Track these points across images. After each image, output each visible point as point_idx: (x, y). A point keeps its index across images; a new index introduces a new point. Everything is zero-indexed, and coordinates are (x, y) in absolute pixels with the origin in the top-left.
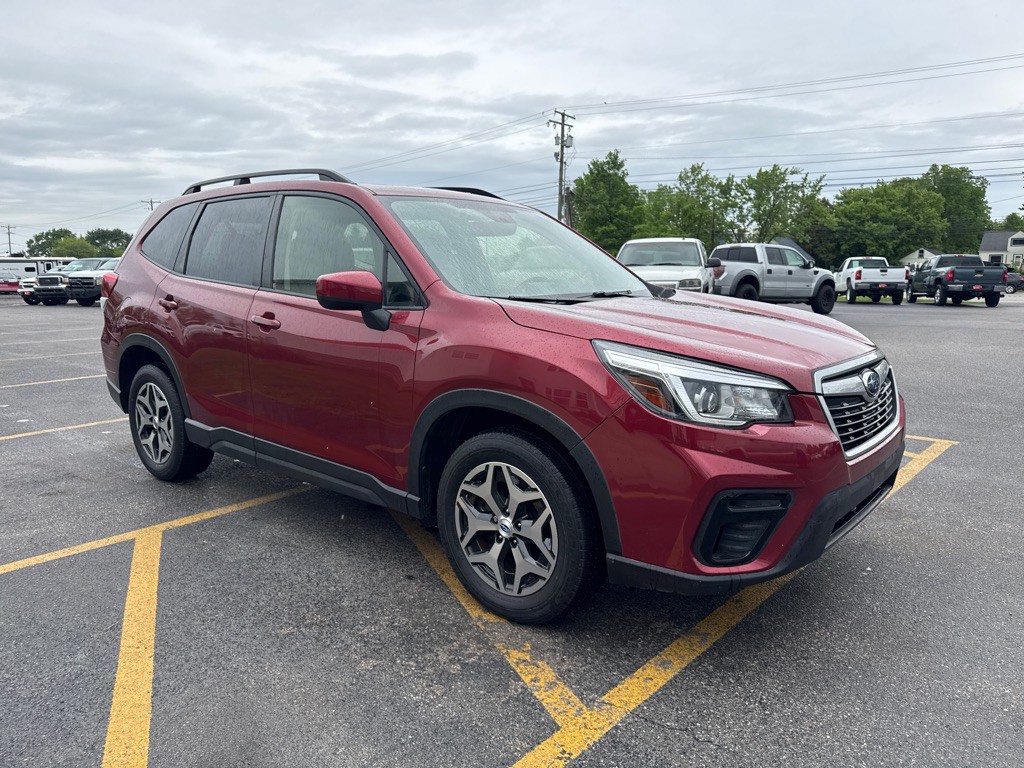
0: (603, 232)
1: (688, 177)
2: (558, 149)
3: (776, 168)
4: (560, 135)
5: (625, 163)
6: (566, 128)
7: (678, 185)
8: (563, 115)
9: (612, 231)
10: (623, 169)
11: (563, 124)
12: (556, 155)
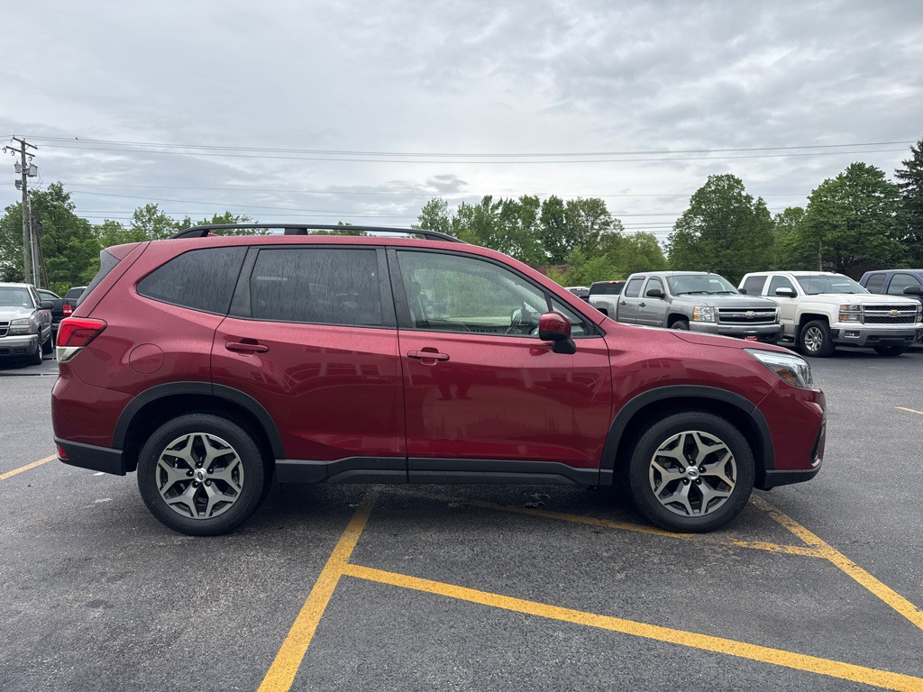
0: (52, 263)
1: (143, 216)
2: (19, 177)
3: (228, 215)
4: (20, 163)
5: (71, 196)
6: (27, 156)
7: (134, 222)
8: (23, 144)
9: (62, 263)
10: (69, 201)
11: (23, 152)
12: (18, 183)
